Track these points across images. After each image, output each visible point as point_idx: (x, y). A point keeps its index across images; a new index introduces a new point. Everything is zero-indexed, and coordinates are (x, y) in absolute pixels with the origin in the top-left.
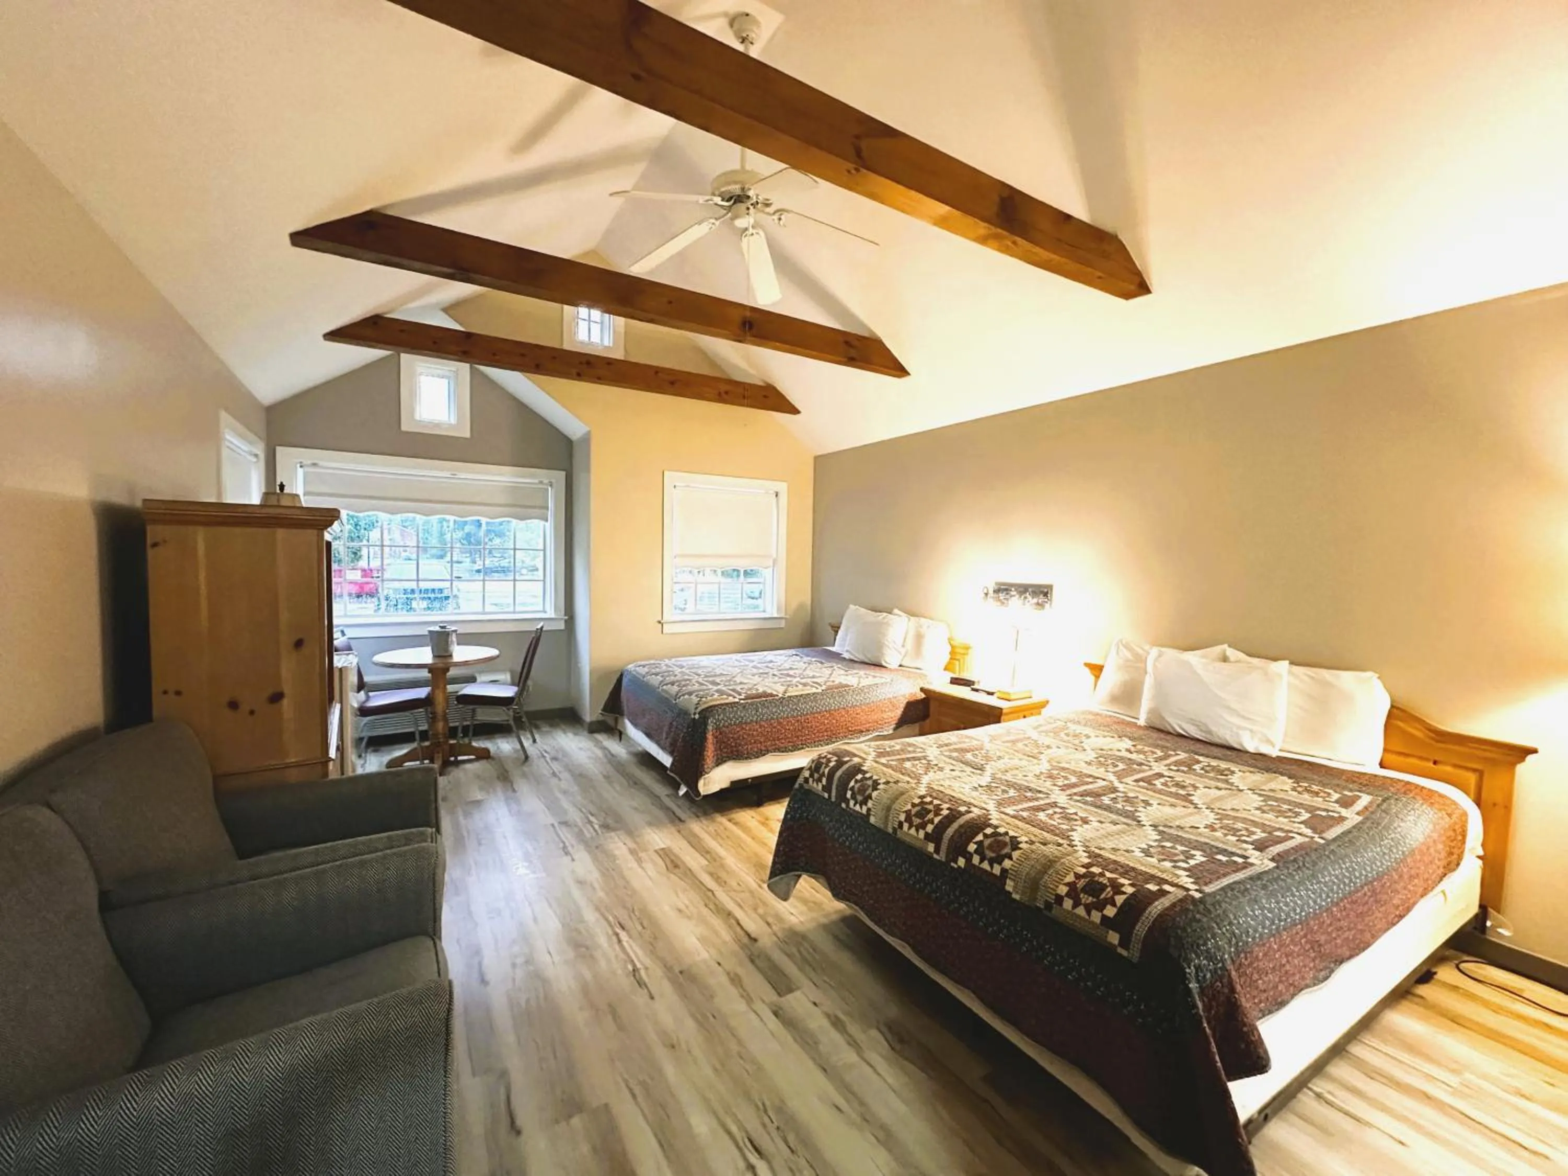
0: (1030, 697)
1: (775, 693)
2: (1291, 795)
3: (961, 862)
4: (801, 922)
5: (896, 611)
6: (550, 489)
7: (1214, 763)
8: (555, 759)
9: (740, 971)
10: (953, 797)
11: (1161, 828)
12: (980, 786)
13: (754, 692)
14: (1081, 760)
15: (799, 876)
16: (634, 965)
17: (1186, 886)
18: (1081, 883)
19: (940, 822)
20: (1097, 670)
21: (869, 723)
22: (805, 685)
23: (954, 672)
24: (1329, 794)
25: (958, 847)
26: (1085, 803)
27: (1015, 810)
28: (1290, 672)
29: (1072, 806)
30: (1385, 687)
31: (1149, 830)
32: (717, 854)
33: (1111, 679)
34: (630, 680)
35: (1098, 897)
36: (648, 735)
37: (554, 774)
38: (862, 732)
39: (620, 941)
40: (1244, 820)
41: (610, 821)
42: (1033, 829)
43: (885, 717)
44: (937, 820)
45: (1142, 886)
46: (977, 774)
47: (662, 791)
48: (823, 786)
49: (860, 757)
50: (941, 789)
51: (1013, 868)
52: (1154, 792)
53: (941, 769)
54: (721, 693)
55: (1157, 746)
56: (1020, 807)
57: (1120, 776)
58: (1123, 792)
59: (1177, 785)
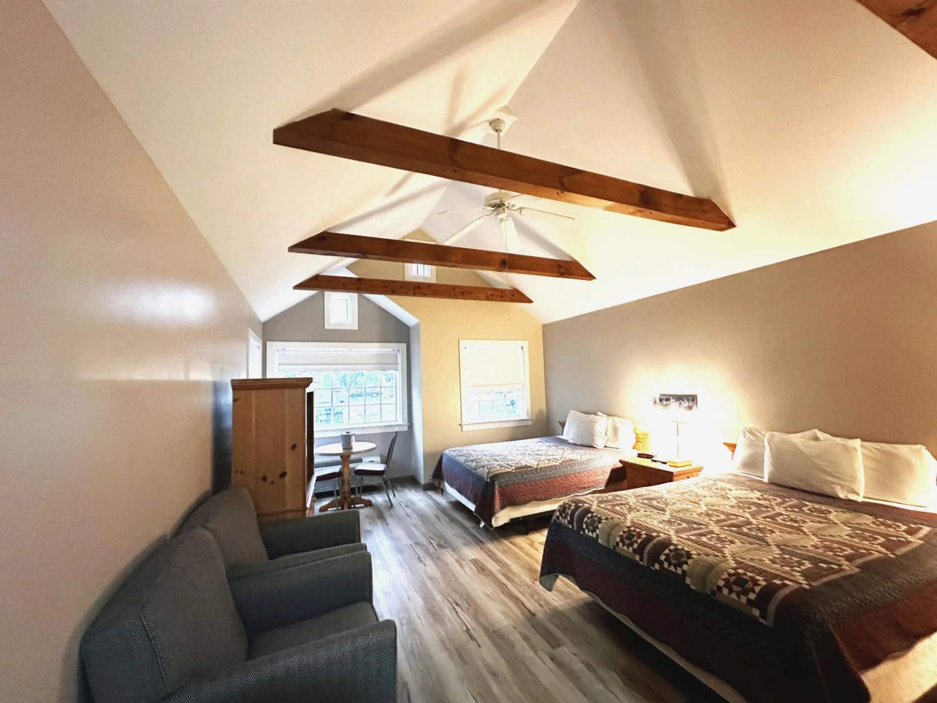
0: (690, 465)
1: (532, 466)
2: (872, 527)
3: (657, 566)
4: (561, 605)
5: (599, 413)
6: (398, 353)
7: (817, 506)
8: (407, 506)
9: (527, 633)
10: (647, 527)
11: (782, 547)
12: (664, 521)
13: (520, 465)
14: (727, 505)
15: (557, 576)
16: (467, 627)
17: (800, 581)
18: (732, 579)
19: (641, 542)
20: (733, 447)
21: (589, 482)
22: (549, 460)
23: (638, 449)
24: (899, 526)
25: (654, 557)
26: (732, 531)
27: (687, 535)
28: (862, 446)
29: (723, 533)
30: (932, 455)
31: (774, 548)
32: (505, 562)
33: (742, 452)
34: (447, 459)
35: (743, 587)
36: (460, 492)
37: (407, 515)
38: (586, 488)
39: (457, 613)
40: (838, 543)
41: (442, 542)
42: (699, 547)
43: (599, 479)
44: (639, 541)
45: (771, 581)
46: (661, 513)
47: (469, 524)
48: (568, 521)
49: (589, 504)
50: (640, 522)
51: (689, 570)
52: (776, 524)
53: (638, 511)
54: (501, 466)
55: (777, 496)
56: (690, 533)
57: (753, 515)
58: (756, 525)
59: (792, 520)
